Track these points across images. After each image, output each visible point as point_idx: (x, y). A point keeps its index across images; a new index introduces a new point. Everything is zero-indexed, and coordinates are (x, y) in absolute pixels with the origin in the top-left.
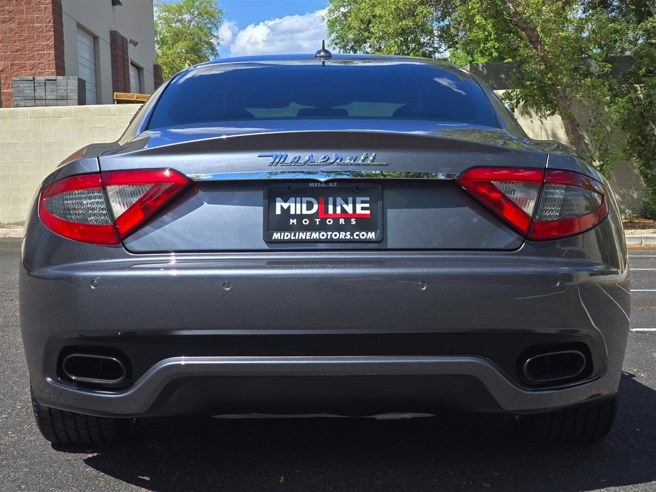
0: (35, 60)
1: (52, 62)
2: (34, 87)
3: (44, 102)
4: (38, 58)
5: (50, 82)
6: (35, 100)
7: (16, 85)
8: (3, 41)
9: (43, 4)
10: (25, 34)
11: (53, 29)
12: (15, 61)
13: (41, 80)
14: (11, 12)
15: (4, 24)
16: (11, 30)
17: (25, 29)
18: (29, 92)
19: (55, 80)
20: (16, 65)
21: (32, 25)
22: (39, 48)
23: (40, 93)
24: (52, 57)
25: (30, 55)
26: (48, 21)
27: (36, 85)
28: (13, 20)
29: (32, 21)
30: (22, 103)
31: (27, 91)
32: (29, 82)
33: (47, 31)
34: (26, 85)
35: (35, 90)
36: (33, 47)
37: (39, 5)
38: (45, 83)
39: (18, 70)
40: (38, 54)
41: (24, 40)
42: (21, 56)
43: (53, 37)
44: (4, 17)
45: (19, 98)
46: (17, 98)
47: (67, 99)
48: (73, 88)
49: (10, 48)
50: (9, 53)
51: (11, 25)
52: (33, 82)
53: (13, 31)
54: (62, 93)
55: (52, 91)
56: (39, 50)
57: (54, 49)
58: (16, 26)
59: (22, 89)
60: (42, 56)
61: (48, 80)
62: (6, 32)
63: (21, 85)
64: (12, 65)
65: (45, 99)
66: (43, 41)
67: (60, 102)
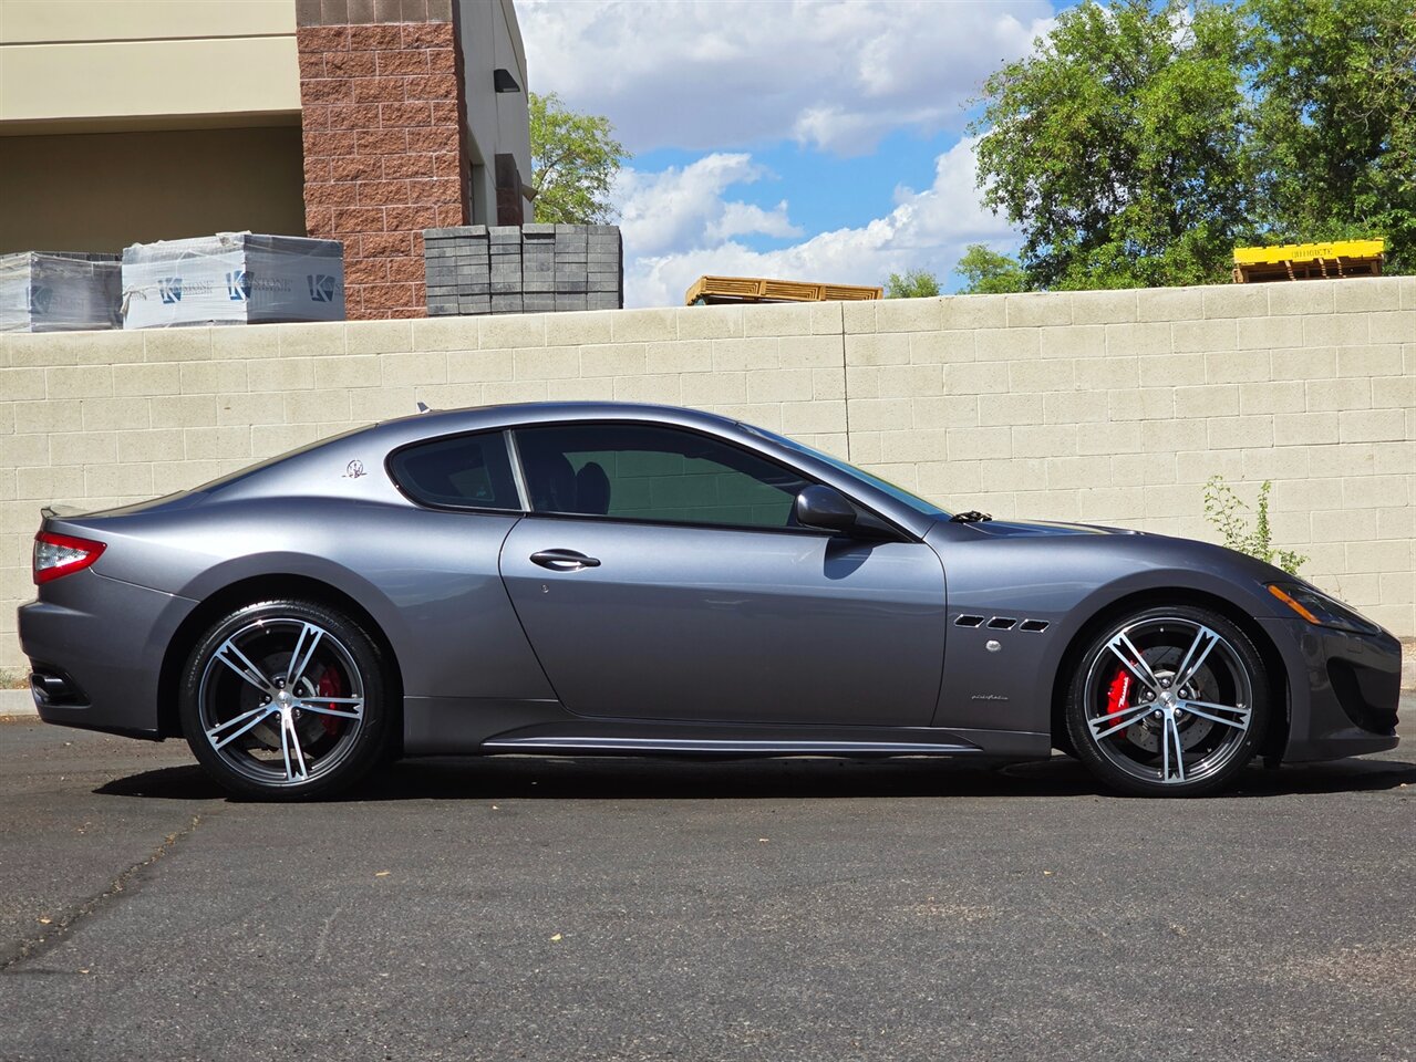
0: (404, 201)
1: (452, 206)
2: (490, 255)
3: (517, 300)
4: (415, 195)
5: (535, 241)
6: (491, 295)
7: (435, 252)
8: (317, 149)
9: (430, 44)
10: (378, 128)
11: (456, 114)
12: (349, 203)
13: (510, 236)
14: (340, 68)
15: (320, 102)
16: (339, 118)
17: (376, 116)
18: (472, 272)
19: (552, 236)
20: (351, 214)
21: (397, 104)
22: (415, 169)
23: (506, 274)
24: (454, 191)
25: (392, 188)
26: (442, 92)
27: (494, 250)
28: (344, 89)
29: (398, 92)
30: (451, 306)
31: (466, 270)
32: (474, 241)
33: (439, 120)
34: (466, 251)
35: (490, 265)
36: (402, 165)
37: (418, 47)
38: (521, 245)
39: (359, 228)
40: (414, 185)
41: (374, 145)
42: (368, 190)
43: (457, 137)
44: (318, 83)
45: (444, 290)
46: (437, 291)
47: (586, 293)
48: (604, 258)
49: (336, 168)
50: (332, 182)
51: (341, 104)
52: (486, 241)
53: (343, 119)
54: (571, 274)
55: (542, 268)
56: (417, 173)
57: (458, 170)
58: (354, 105)
59: (451, 262)
60: (425, 190)
61: (530, 236)
62: (323, 124)
63: (449, 252)
64: (341, 215)
65: (522, 293)
66: (429, 149)
67: (566, 300)
